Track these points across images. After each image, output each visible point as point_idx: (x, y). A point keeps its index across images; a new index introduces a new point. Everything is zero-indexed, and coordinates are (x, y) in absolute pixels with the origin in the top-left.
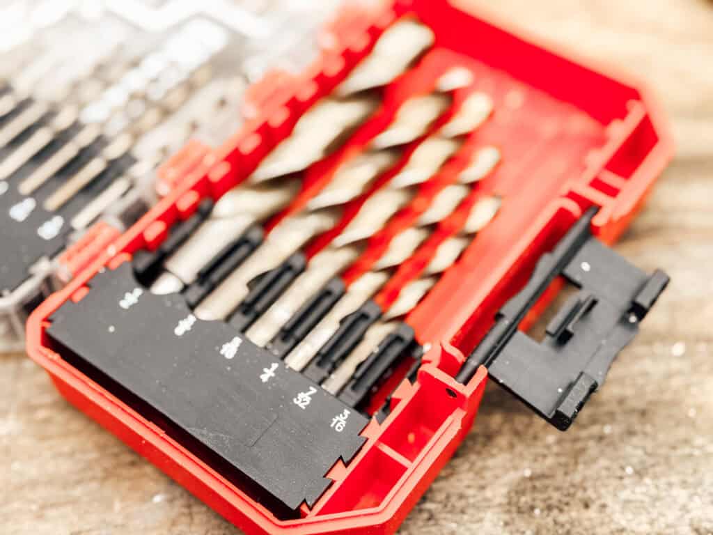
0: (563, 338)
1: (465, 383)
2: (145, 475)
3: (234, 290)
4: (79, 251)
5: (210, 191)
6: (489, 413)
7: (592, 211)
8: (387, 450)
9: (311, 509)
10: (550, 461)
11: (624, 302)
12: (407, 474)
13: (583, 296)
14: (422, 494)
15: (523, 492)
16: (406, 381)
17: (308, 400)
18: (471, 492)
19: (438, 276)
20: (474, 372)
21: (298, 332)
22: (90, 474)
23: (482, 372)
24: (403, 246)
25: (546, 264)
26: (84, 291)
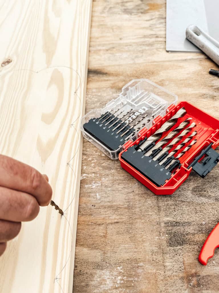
0: (205, 164)
1: (188, 169)
2: (134, 180)
3: (150, 153)
4: (126, 144)
5: (147, 136)
6: (191, 176)
7: (212, 143)
8: (174, 179)
9: (162, 186)
10: (200, 184)
11: (215, 159)
12: (177, 183)
13: (209, 157)
14: (178, 187)
15: (195, 189)
16: (178, 169)
17: (162, 170)
18: (186, 188)
19: (184, 153)
20: (190, 167)
21: (161, 160)
22: (126, 179)
23: (191, 168)
24: (179, 147)
25: (203, 152)
26: (127, 151)
